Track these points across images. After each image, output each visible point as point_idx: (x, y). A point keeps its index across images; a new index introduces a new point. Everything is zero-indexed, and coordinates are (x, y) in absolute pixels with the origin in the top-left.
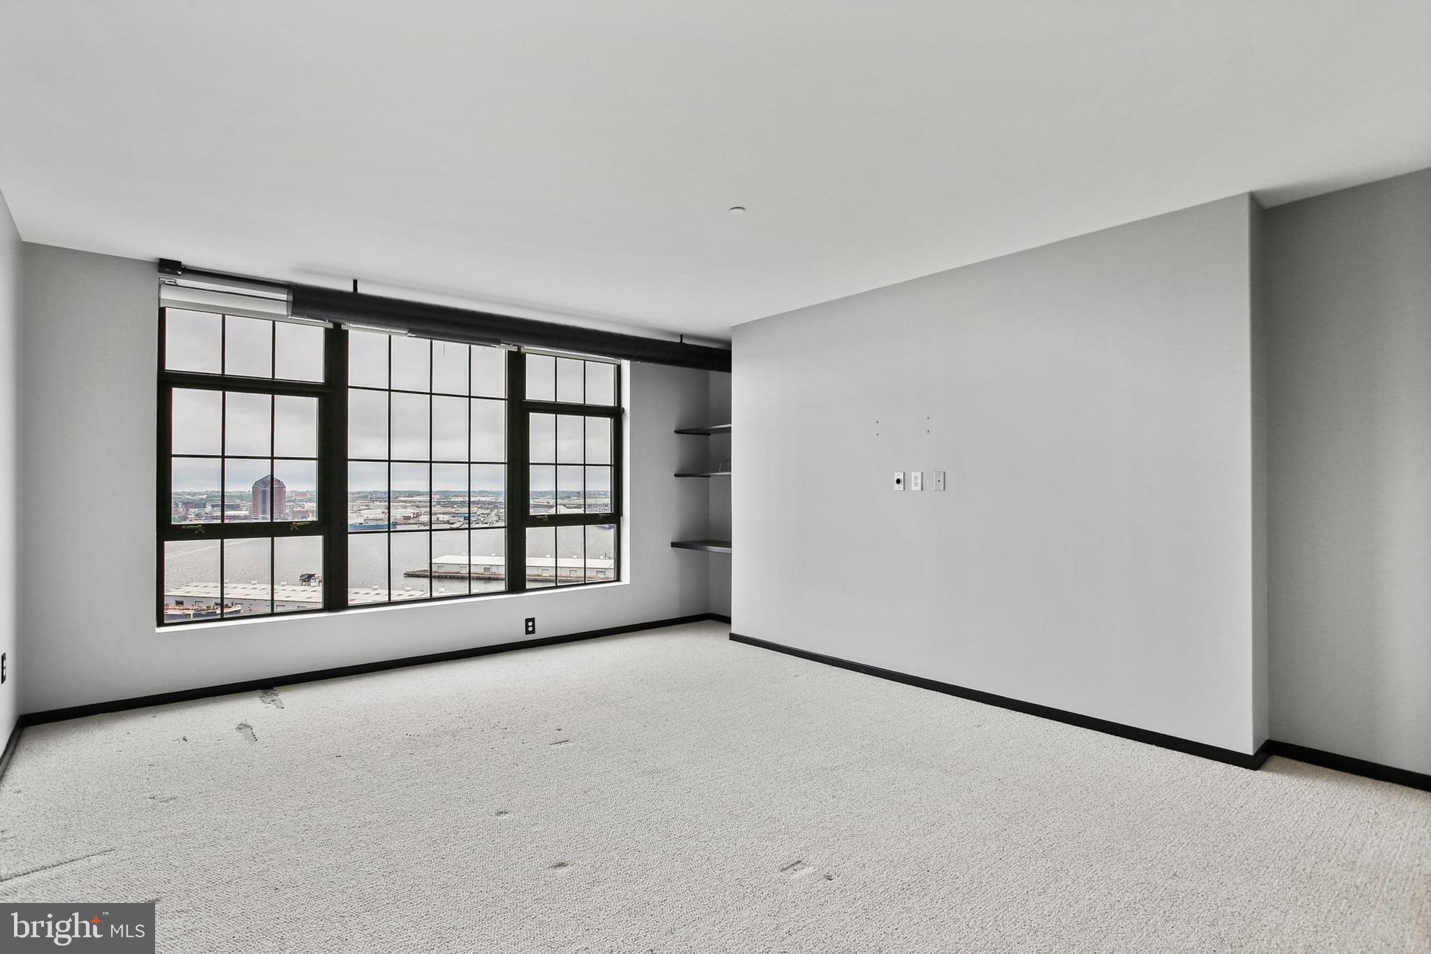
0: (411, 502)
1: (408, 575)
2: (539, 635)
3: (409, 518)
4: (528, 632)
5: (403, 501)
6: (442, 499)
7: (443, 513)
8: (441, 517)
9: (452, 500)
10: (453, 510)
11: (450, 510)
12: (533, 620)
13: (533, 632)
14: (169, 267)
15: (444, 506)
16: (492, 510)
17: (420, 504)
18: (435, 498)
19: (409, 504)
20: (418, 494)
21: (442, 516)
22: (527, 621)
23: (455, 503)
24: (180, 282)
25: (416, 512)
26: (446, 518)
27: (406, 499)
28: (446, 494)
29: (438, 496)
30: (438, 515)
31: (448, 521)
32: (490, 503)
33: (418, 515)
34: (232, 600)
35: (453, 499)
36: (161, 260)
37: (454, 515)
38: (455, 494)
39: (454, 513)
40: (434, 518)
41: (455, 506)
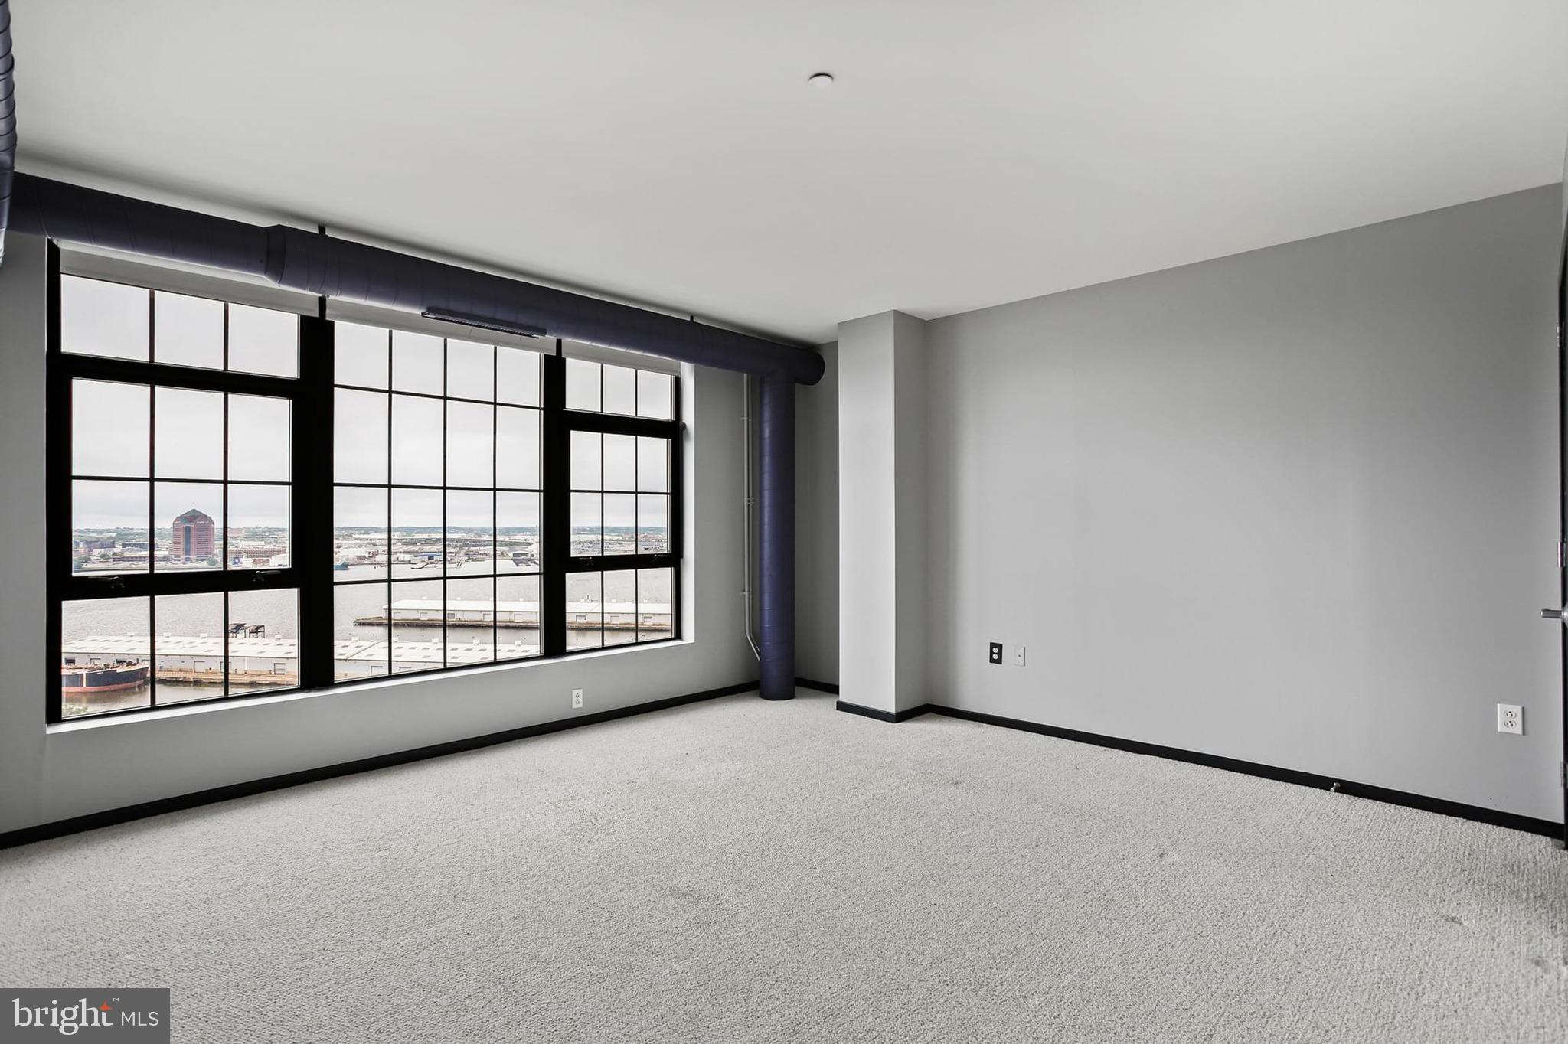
0: (367, 539)
1: (361, 623)
3: (364, 558)
5: (357, 539)
6: (404, 536)
7: (404, 552)
8: (402, 557)
9: (415, 537)
10: (416, 549)
11: (412, 548)
15: (407, 544)
16: (461, 548)
17: (377, 542)
18: (395, 535)
19: (366, 542)
20: (377, 530)
21: (402, 555)
23: (419, 540)
25: (371, 551)
26: (407, 557)
27: (361, 536)
28: (409, 530)
29: (399, 533)
30: (399, 555)
31: (410, 561)
32: (458, 541)
33: (374, 555)
34: (137, 657)
35: (417, 536)
37: (416, 554)
38: (419, 530)
39: (417, 552)
40: (393, 557)
41: (419, 544)
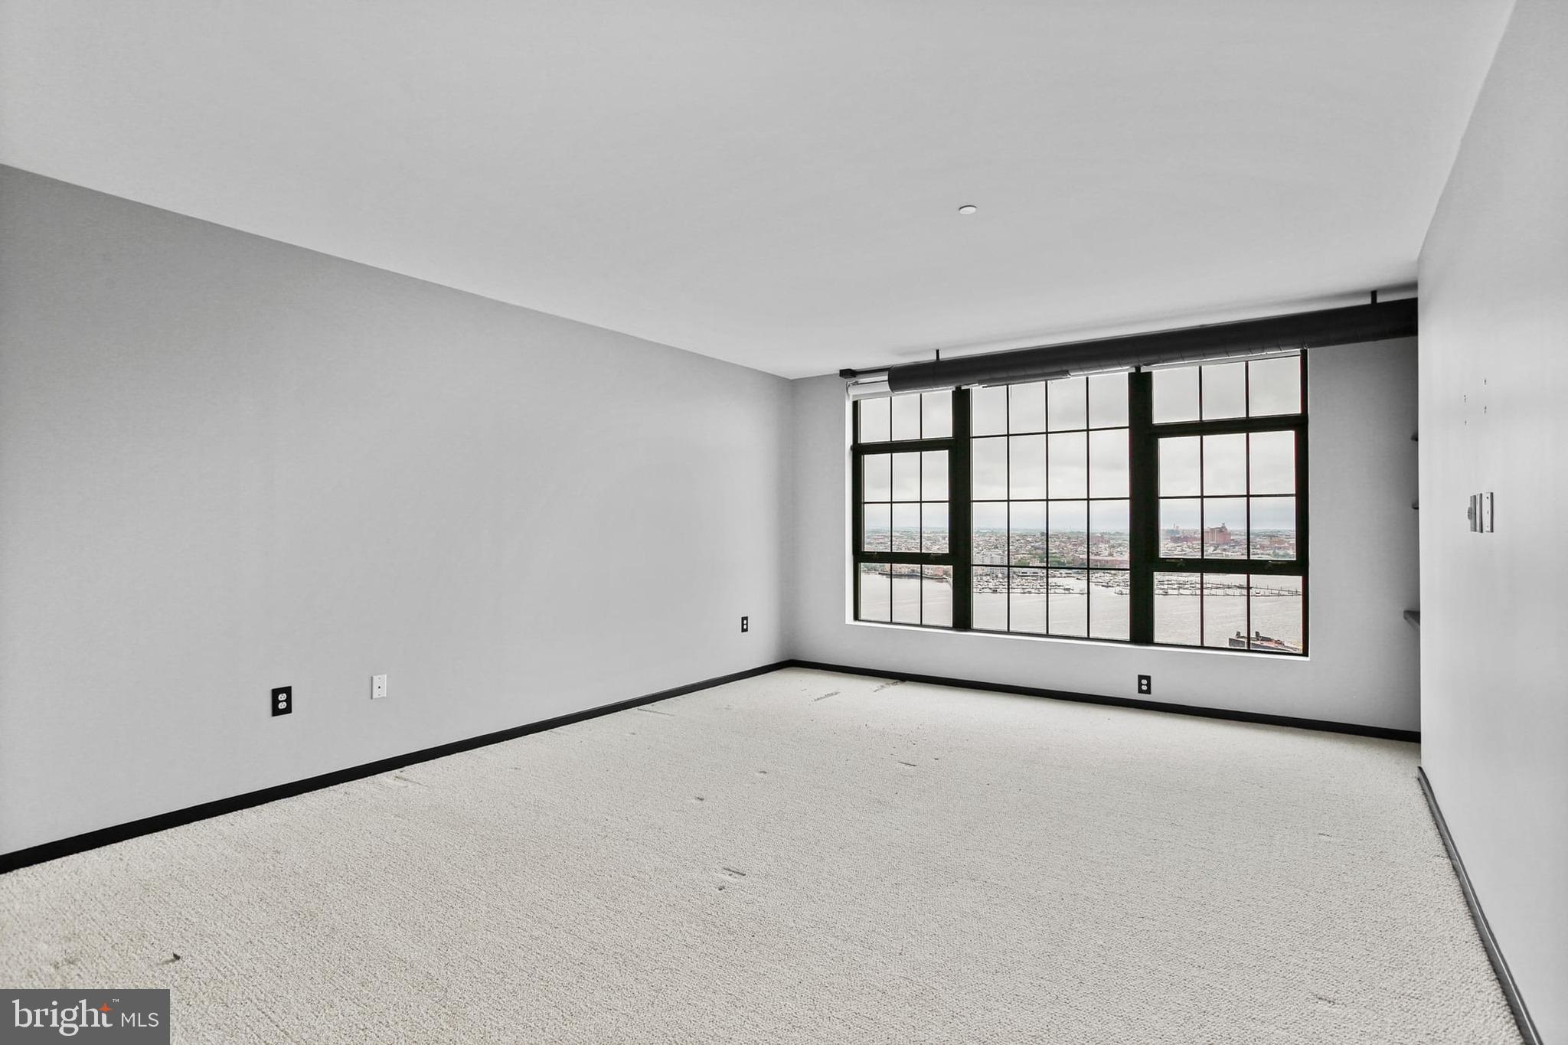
2: (1153, 697)
4: (1141, 691)
12: (1148, 678)
13: (1148, 692)
14: (848, 373)
22: (1141, 678)
24: (862, 380)
36: (841, 371)
